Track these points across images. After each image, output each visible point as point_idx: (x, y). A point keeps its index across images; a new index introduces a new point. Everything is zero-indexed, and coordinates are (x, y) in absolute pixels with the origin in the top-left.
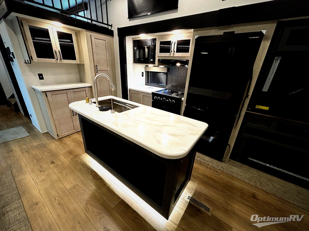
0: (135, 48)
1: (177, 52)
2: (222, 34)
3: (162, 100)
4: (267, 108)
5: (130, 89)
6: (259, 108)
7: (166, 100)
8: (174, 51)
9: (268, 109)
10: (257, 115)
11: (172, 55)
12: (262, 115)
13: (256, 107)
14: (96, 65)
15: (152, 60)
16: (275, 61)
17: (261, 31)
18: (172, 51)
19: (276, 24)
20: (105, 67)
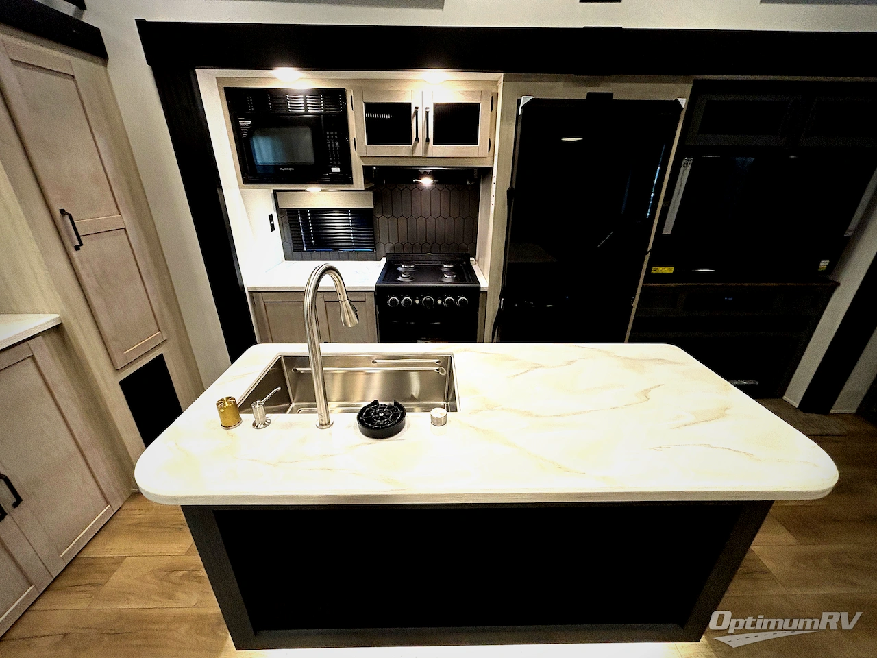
0: (244, 124)
1: (435, 143)
2: (584, 97)
3: (420, 302)
4: (669, 270)
5: (255, 288)
6: (657, 271)
7: (414, 300)
8: (428, 140)
9: (672, 272)
10: (656, 287)
11: (419, 152)
12: (664, 287)
13: (652, 272)
14: (63, 212)
15: (336, 170)
16: (682, 168)
17: (677, 101)
18: (417, 139)
19: (691, 85)
20: (107, 216)
